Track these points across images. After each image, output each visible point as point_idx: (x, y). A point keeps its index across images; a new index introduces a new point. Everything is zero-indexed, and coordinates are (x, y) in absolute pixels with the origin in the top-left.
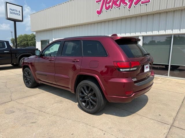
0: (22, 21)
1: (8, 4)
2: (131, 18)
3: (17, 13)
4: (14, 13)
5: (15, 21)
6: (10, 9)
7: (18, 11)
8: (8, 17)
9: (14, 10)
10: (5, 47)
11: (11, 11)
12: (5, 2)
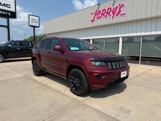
0: (39, 27)
1: (30, 16)
2: (114, 24)
3: (36, 21)
4: (34, 22)
5: (34, 27)
6: (32, 19)
7: (36, 20)
8: (30, 25)
9: (33, 20)
10: (30, 45)
11: (32, 20)
12: (28, 15)
